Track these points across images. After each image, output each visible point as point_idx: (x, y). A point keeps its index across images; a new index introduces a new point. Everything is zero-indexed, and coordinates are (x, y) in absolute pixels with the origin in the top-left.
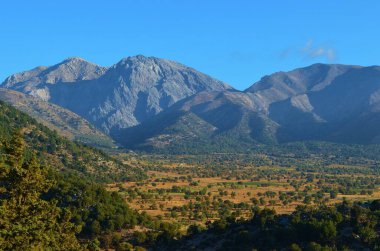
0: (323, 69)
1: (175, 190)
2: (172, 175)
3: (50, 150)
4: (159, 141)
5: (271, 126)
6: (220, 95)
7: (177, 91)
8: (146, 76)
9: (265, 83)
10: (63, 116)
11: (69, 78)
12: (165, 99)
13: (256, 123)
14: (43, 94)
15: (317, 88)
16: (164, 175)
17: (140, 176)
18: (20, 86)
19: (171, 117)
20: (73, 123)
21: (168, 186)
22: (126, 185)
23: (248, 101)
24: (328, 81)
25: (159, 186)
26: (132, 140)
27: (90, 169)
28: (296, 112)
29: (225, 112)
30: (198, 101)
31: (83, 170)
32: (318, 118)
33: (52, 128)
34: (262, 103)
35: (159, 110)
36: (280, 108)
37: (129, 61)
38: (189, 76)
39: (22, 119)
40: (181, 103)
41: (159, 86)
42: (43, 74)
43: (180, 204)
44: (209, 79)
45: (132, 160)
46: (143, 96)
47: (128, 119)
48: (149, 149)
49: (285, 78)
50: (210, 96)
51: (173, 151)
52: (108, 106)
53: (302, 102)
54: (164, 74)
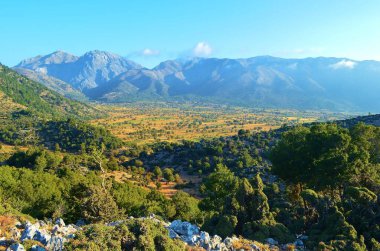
4: (110, 96)
5: (166, 87)
6: (140, 72)
7: (117, 70)
8: (100, 61)
9: (162, 66)
11: (57, 61)
12: (111, 73)
13: (158, 86)
16: (118, 115)
17: (105, 115)
18: (30, 66)
19: (115, 83)
20: (63, 87)
21: (122, 121)
23: (154, 75)
25: (118, 121)
27: (80, 113)
28: (178, 80)
29: (143, 81)
30: (129, 75)
31: (77, 114)
32: (188, 83)
34: (160, 76)
35: (108, 79)
36: (170, 78)
37: (91, 53)
38: (123, 61)
40: (120, 75)
41: (108, 66)
42: (43, 59)
44: (133, 63)
46: (99, 72)
47: (92, 84)
48: (105, 100)
49: (172, 63)
50: (135, 72)
51: (117, 101)
52: (81, 77)
53: (180, 76)
54: (110, 61)
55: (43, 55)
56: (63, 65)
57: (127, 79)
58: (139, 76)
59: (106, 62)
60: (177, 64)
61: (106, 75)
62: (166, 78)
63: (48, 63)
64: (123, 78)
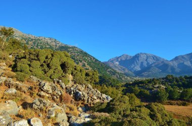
4: (145, 74)
5: (177, 70)
6: (163, 62)
7: (151, 61)
8: (143, 57)
9: (176, 58)
10: (121, 68)
11: (124, 59)
12: (148, 63)
14: (117, 63)
18: (112, 61)
19: (149, 67)
23: (171, 64)
26: (138, 73)
27: (123, 79)
28: (186, 66)
29: (164, 66)
30: (156, 64)
34: (176, 64)
35: (146, 66)
37: (138, 54)
38: (154, 57)
40: (151, 64)
41: (146, 60)
42: (117, 58)
44: (160, 58)
46: (142, 63)
47: (138, 68)
48: (142, 76)
49: (182, 57)
50: (160, 62)
51: (148, 76)
52: (133, 65)
53: (188, 63)
54: (147, 57)
56: (126, 60)
57: (155, 66)
58: (162, 64)
59: (145, 58)
60: (186, 57)
61: (145, 64)
62: (178, 65)
63: (119, 60)
64: (153, 65)
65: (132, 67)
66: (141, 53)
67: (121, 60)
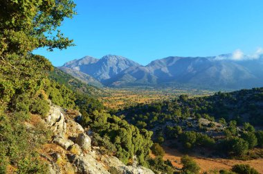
0: (171, 59)
1: (120, 99)
2: (120, 95)
3: (79, 87)
4: (117, 83)
5: (155, 78)
6: (138, 67)
7: (123, 66)
8: (112, 62)
9: (153, 63)
10: (84, 76)
11: (86, 63)
12: (119, 69)
13: (149, 77)
14: (77, 68)
15: (170, 65)
16: (118, 95)
17: (110, 95)
18: (69, 66)
19: (121, 75)
20: (88, 78)
21: (119, 98)
22: (104, 98)
23: (147, 69)
24: (174, 63)
25: (116, 98)
26: (107, 83)
27: (93, 93)
28: (163, 73)
29: (139, 73)
30: (130, 70)
31: (90, 93)
32: (170, 75)
33: (79, 79)
34: (151, 70)
35: (117, 73)
36: (158, 72)
37: (106, 57)
38: (127, 61)
39: (69, 77)
40: (124, 70)
41: (117, 65)
42: (77, 62)
43: (121, 104)
44: (134, 62)
45: (107, 90)
46: (111, 68)
47: (106, 76)
48: (113, 86)
49: (159, 62)
50: (134, 68)
51: (121, 86)
52: (100, 72)
53: (165, 70)
54: (118, 61)
55: (78, 59)
56: (90, 65)
57: (129, 73)
58: (137, 70)
59: (115, 62)
60: (163, 62)
61: (115, 71)
62: (155, 71)
63: (80, 64)
64: (126, 72)
65: (98, 74)
66: (110, 55)
67: (83, 64)
